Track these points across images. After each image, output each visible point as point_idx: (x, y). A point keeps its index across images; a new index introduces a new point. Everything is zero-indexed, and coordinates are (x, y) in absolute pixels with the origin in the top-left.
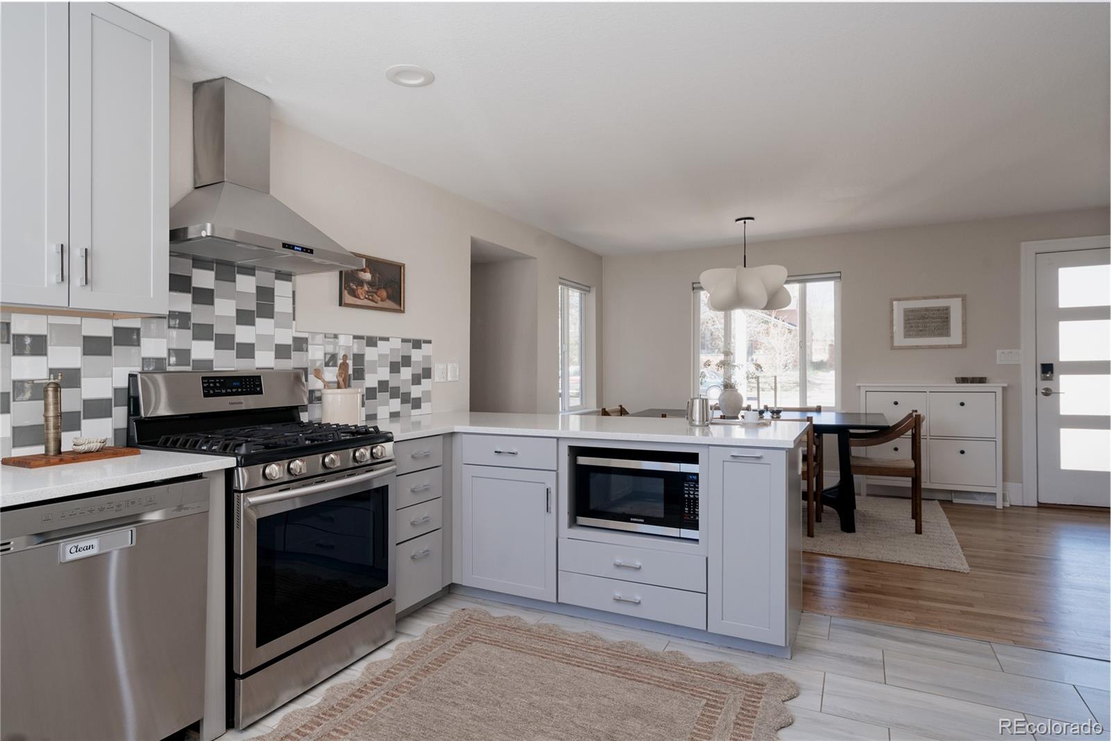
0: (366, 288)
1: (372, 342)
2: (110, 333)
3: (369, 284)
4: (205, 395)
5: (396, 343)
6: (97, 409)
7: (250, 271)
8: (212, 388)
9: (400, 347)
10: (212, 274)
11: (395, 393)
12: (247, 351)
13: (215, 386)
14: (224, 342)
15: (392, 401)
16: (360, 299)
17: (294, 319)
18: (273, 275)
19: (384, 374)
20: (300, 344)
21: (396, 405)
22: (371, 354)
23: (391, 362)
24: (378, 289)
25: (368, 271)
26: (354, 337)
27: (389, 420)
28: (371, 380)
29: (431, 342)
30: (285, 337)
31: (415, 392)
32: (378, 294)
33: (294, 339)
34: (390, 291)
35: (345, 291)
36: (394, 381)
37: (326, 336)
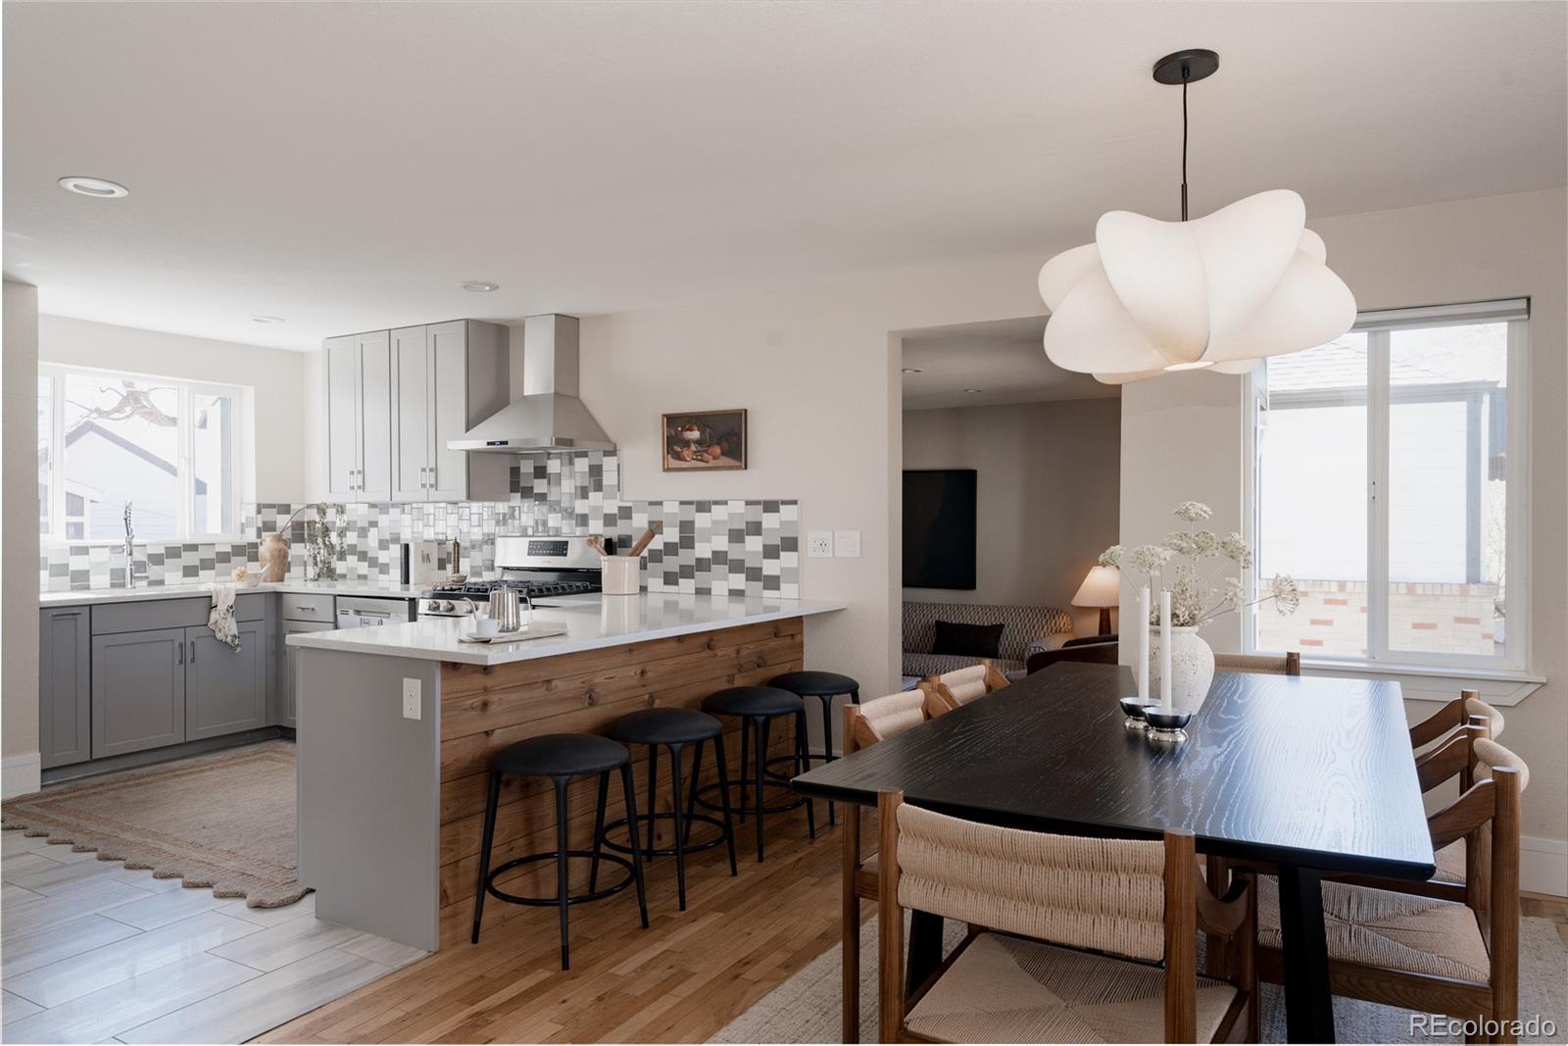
0: (693, 448)
1: (703, 507)
3: (698, 442)
4: (529, 555)
5: (737, 507)
7: (584, 454)
8: (535, 550)
9: (743, 511)
11: (737, 566)
13: (537, 549)
15: (732, 576)
16: (686, 461)
17: (619, 490)
18: (602, 453)
19: (721, 543)
20: (626, 513)
21: (738, 581)
22: (702, 521)
23: (729, 530)
24: (708, 447)
25: (696, 428)
26: (682, 503)
27: (727, 598)
28: (703, 550)
29: (795, 502)
30: (612, 507)
31: (770, 567)
32: (710, 451)
33: (620, 508)
34: (725, 445)
35: (670, 456)
36: (735, 552)
37: (651, 503)
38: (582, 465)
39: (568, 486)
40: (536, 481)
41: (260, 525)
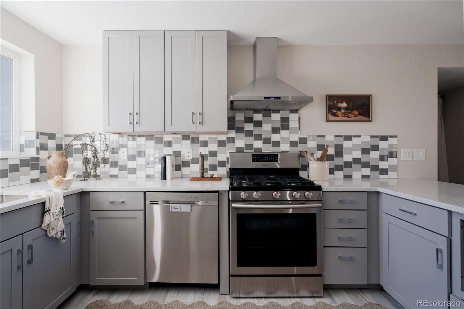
0: (343, 111)
1: (348, 138)
2: (225, 139)
3: (345, 108)
4: (253, 161)
5: (366, 138)
6: (222, 164)
7: (278, 111)
8: (256, 159)
9: (369, 140)
10: (261, 115)
11: (366, 165)
12: (277, 144)
13: (257, 158)
14: (267, 141)
15: (363, 169)
16: (339, 117)
17: (299, 130)
18: (289, 111)
19: (358, 154)
20: (303, 141)
21: (367, 171)
22: (347, 144)
23: (362, 149)
24: (352, 111)
25: (345, 102)
26: (336, 136)
27: (361, 179)
28: (347, 158)
29: (396, 136)
30: (295, 138)
31: (383, 165)
32: (352, 113)
33: (300, 138)
34: (361, 111)
35: (330, 115)
36: (365, 158)
37: (318, 136)
38: (276, 117)
39: (267, 127)
40: (246, 124)
41: (38, 146)
